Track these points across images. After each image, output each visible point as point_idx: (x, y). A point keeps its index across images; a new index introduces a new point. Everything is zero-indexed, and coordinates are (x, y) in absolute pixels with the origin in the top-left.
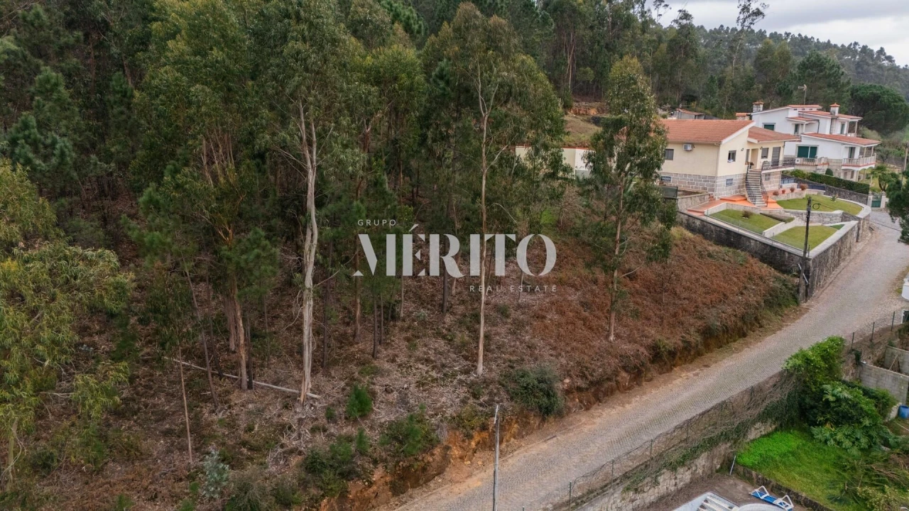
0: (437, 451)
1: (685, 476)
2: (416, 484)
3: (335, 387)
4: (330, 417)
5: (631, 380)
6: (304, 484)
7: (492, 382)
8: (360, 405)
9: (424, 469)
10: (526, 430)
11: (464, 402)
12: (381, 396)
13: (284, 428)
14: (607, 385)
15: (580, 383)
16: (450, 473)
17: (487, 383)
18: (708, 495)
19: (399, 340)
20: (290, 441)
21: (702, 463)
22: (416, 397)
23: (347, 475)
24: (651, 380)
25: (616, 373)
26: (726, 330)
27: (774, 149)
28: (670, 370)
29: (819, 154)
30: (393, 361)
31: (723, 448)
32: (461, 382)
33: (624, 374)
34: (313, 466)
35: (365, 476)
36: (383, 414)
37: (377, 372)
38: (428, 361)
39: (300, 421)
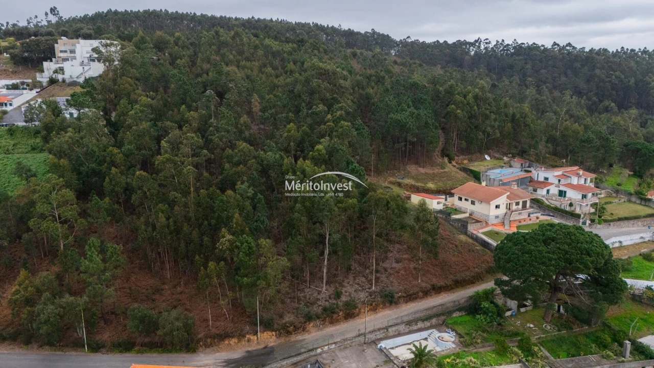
0: (357, 310)
1: (428, 324)
2: (351, 318)
3: (332, 290)
4: (330, 298)
5: (423, 295)
6: (322, 313)
7: (376, 292)
8: (338, 295)
9: (353, 314)
10: (384, 307)
11: (367, 297)
12: (344, 293)
13: (318, 299)
14: (414, 296)
15: (405, 295)
16: (360, 316)
17: (375, 292)
18: (434, 330)
19: (351, 277)
20: (320, 303)
21: (434, 321)
22: (354, 294)
23: (333, 313)
24: (431, 296)
25: (418, 293)
26: (464, 281)
27: (523, 202)
28: (440, 293)
29: (568, 195)
30: (348, 283)
31: (443, 318)
32: (367, 291)
33: (420, 293)
34: (325, 309)
35: (338, 313)
36: (344, 299)
37: (343, 286)
38: (358, 284)
39: (322, 298)
